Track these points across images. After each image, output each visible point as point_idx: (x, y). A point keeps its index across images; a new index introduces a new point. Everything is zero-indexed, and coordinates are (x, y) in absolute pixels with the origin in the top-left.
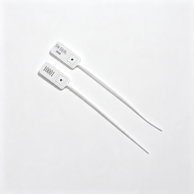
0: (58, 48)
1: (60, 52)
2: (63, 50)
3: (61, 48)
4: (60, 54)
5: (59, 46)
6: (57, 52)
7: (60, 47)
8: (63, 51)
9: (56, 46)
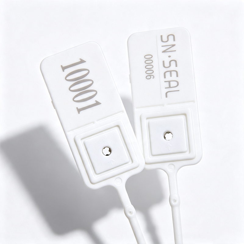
0: (164, 52)
1: (159, 70)
2: (174, 74)
3: (173, 63)
4: (150, 75)
5: (173, 45)
6: (148, 59)
7: (174, 56)
8: (168, 78)
9: (165, 39)
